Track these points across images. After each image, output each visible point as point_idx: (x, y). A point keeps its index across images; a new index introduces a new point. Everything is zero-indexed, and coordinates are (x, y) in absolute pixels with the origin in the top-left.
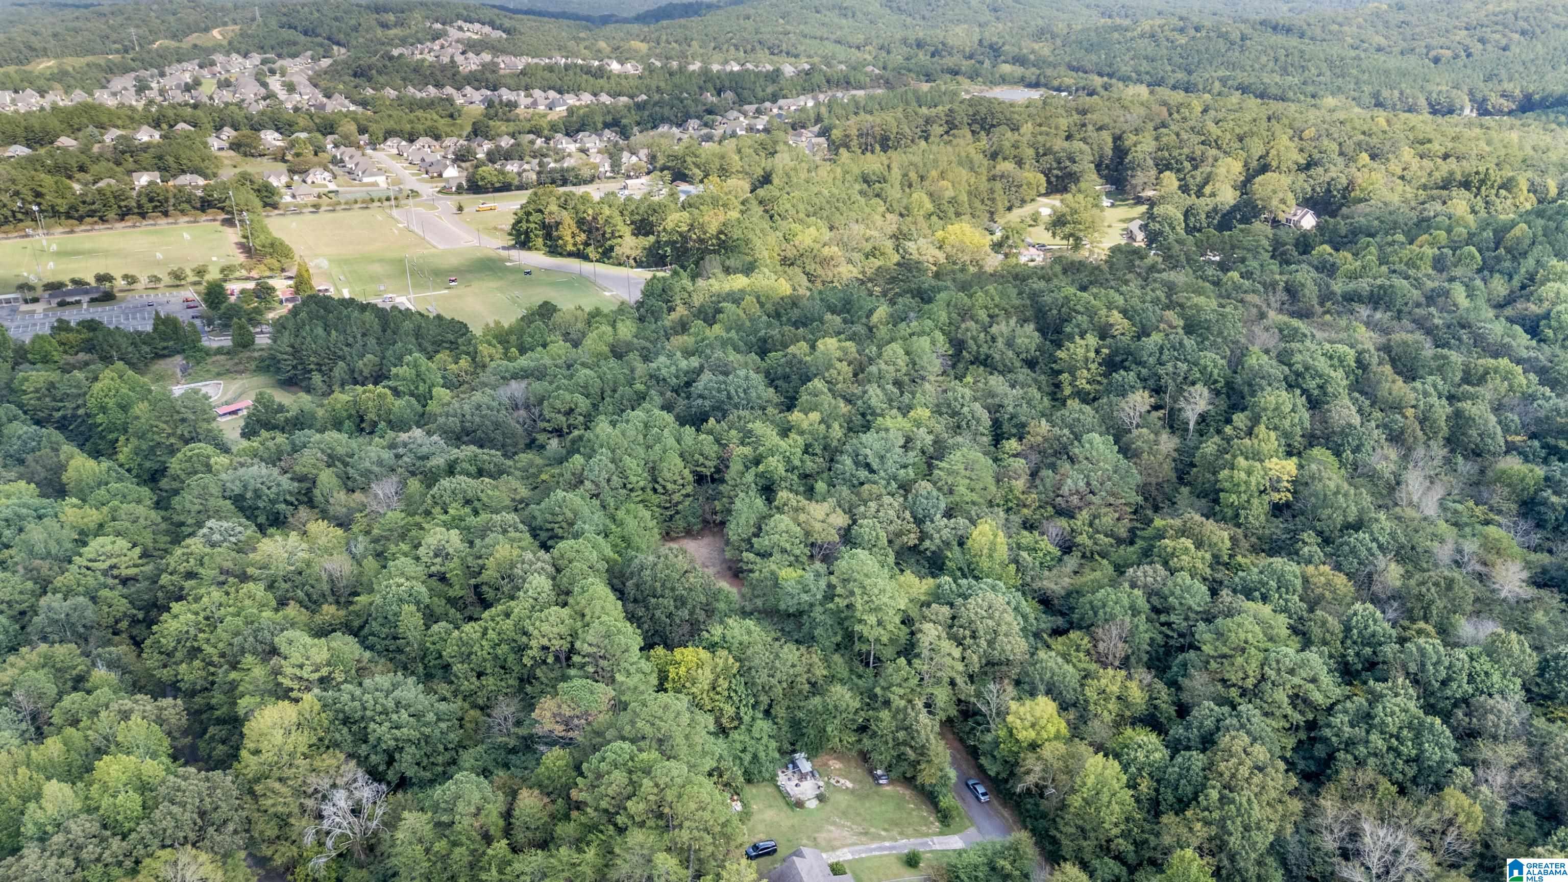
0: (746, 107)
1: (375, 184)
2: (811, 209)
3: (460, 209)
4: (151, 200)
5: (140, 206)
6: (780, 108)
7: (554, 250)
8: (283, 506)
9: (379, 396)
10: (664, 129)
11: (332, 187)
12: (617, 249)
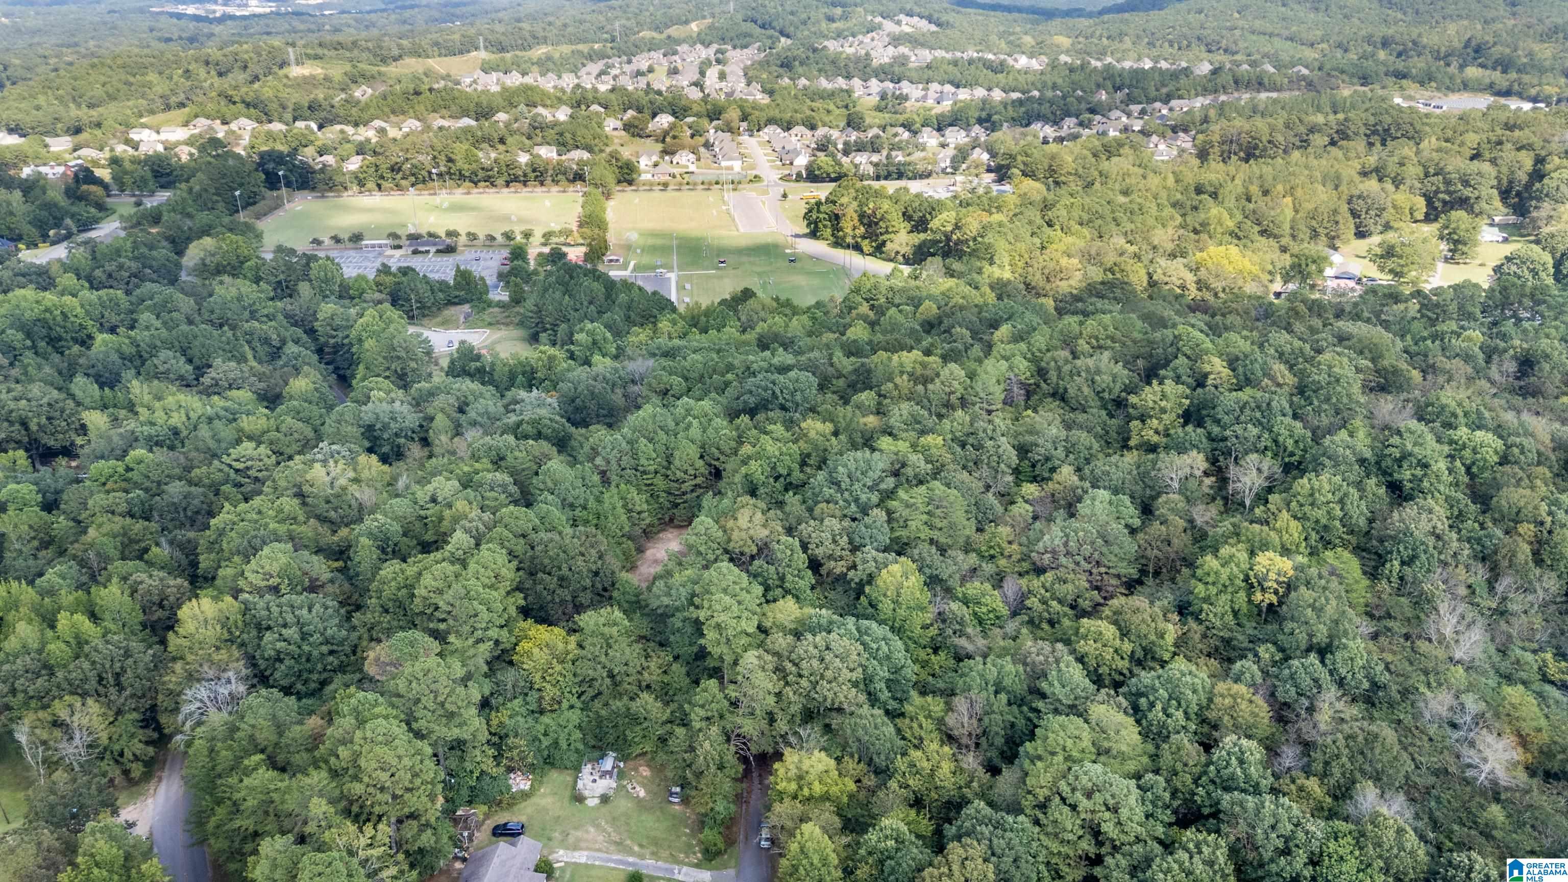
0: (1132, 107)
1: (730, 168)
2: (1085, 217)
3: (785, 196)
4: (534, 171)
5: (525, 175)
6: (1171, 109)
7: (838, 243)
8: (402, 441)
9: (549, 358)
10: (1036, 126)
11: (692, 168)
12: (888, 243)
